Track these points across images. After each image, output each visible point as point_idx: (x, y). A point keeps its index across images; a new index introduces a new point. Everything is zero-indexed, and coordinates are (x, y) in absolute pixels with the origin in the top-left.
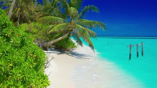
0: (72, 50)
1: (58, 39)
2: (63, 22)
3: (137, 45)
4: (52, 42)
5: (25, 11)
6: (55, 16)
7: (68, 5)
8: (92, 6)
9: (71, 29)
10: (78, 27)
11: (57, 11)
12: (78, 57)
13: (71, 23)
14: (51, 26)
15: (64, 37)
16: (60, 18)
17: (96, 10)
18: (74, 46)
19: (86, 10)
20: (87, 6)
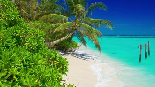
0: (75, 50)
1: (62, 39)
2: (68, 20)
3: (145, 45)
4: (55, 42)
5: (22, 10)
6: (58, 14)
7: (73, 2)
8: (100, 3)
9: (76, 28)
10: (85, 26)
11: (61, 9)
12: (83, 58)
13: (75, 22)
14: (54, 25)
15: (68, 37)
16: (65, 16)
17: (104, 8)
18: (76, 46)
19: (93, 7)
20: (94, 3)
